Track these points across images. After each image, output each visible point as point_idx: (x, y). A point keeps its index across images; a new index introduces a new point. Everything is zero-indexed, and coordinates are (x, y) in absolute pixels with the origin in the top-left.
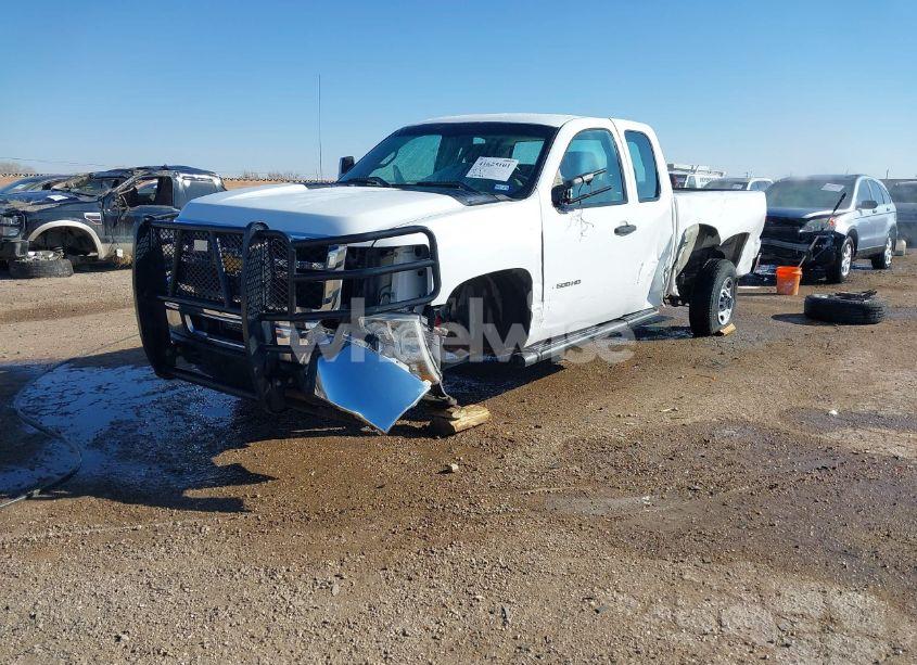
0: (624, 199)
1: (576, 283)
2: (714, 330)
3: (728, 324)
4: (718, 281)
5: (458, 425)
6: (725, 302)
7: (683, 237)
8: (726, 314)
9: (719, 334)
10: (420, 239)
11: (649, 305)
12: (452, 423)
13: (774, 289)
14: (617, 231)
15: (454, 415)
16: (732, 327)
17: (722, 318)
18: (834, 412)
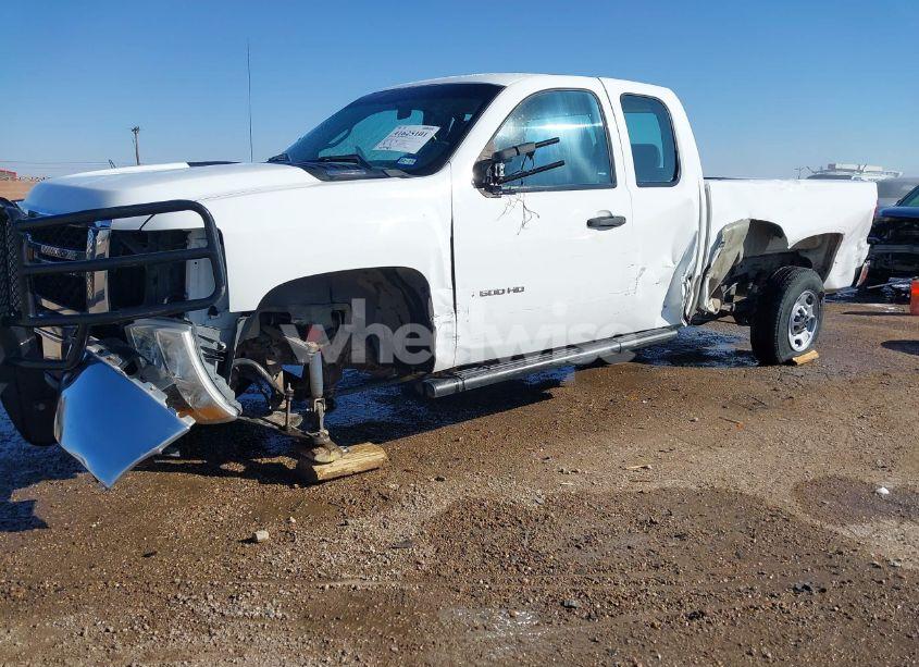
0: (611, 182)
1: (516, 290)
2: (784, 357)
3: (807, 351)
4: (789, 295)
5: (323, 471)
6: (801, 323)
7: (720, 236)
8: (805, 337)
9: (791, 363)
10: (190, 221)
11: (661, 322)
12: (316, 468)
13: (906, 308)
14: (590, 224)
15: (318, 458)
16: (813, 354)
17: (798, 342)
18: (884, 491)
